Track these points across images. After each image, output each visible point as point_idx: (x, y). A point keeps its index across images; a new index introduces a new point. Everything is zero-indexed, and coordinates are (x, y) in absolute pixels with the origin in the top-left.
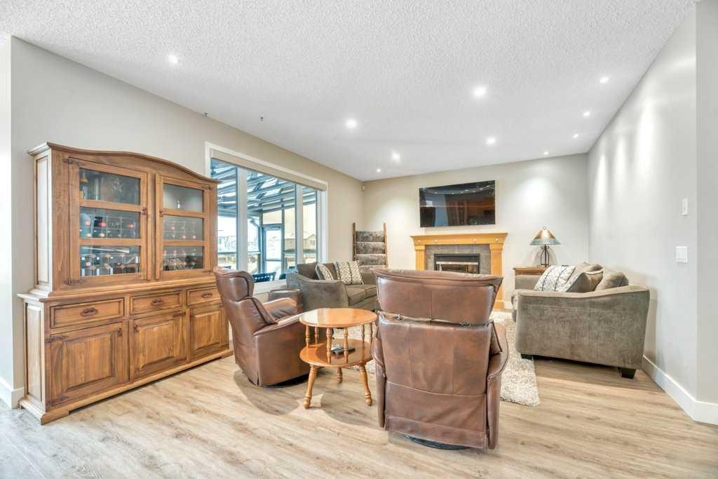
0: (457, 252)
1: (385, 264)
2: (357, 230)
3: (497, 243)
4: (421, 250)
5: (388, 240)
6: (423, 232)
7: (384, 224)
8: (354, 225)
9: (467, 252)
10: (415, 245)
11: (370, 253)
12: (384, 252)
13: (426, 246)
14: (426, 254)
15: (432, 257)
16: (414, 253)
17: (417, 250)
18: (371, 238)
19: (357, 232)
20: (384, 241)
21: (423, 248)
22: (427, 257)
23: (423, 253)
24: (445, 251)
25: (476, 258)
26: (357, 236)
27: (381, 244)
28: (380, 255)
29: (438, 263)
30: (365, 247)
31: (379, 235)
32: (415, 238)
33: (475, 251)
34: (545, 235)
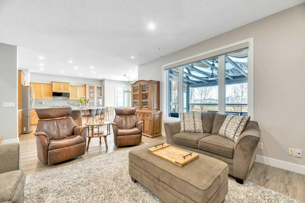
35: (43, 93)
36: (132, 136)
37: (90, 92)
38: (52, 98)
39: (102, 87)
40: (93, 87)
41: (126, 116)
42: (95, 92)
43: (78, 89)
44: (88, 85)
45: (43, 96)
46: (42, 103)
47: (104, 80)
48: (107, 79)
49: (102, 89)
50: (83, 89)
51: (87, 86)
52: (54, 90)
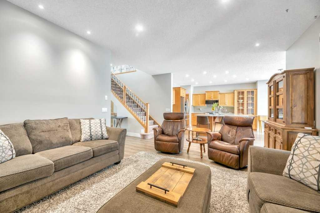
35: (200, 102)
36: (226, 153)
37: (239, 98)
38: (206, 105)
39: (254, 90)
40: (243, 93)
41: (239, 128)
42: (245, 98)
43: (226, 95)
44: (237, 90)
45: (200, 104)
46: (200, 110)
47: (257, 81)
48: (259, 80)
49: (255, 93)
50: (231, 95)
51: (235, 92)
52: (207, 99)
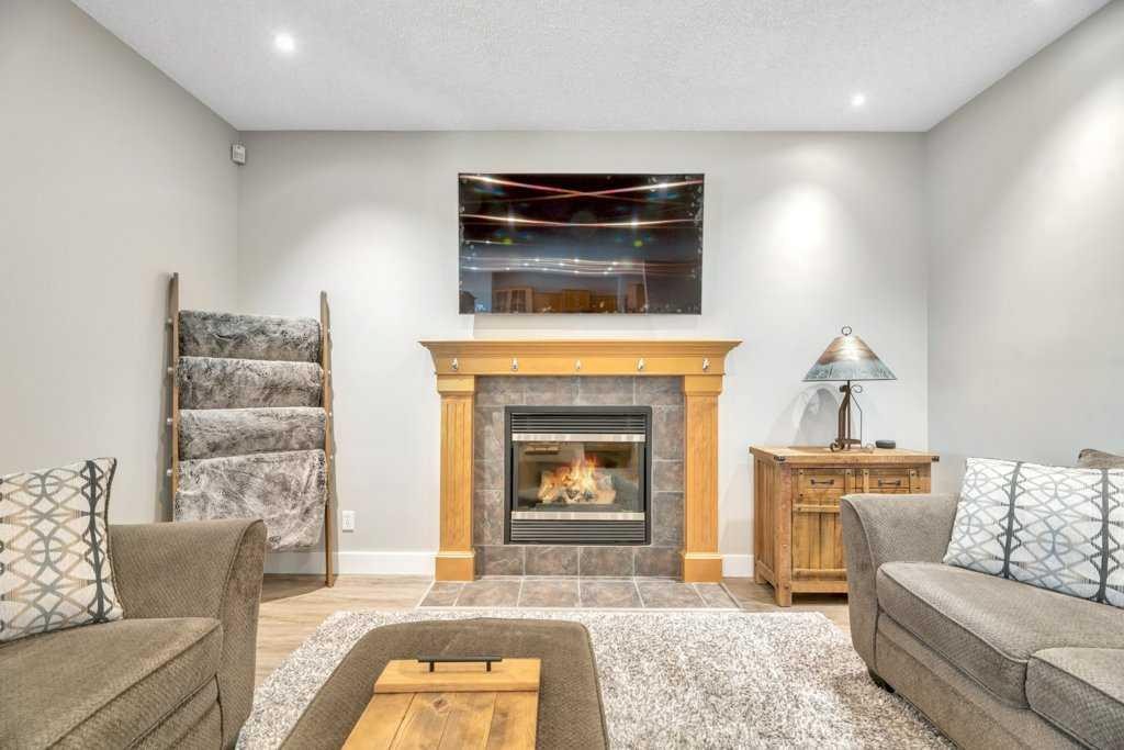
0: (580, 401)
1: (322, 445)
2: (185, 303)
3: (705, 373)
4: (460, 395)
5: (337, 356)
6: (465, 329)
7: (324, 296)
8: (172, 284)
9: (611, 400)
10: (440, 376)
11: (255, 403)
12: (319, 399)
13: (478, 378)
14: (477, 409)
15: (499, 417)
16: (436, 405)
17: (444, 394)
18: (260, 343)
19: (183, 318)
20: (318, 357)
21: (468, 385)
22: (481, 418)
23: (469, 402)
24: (544, 399)
25: (640, 418)
26: (182, 334)
27: (303, 369)
28: (301, 410)
29: (516, 437)
30: (224, 379)
31: (298, 334)
32: (441, 351)
33: (636, 399)
34: (850, 352)
